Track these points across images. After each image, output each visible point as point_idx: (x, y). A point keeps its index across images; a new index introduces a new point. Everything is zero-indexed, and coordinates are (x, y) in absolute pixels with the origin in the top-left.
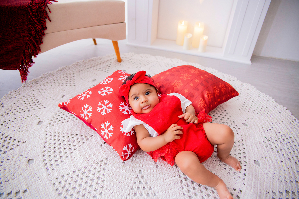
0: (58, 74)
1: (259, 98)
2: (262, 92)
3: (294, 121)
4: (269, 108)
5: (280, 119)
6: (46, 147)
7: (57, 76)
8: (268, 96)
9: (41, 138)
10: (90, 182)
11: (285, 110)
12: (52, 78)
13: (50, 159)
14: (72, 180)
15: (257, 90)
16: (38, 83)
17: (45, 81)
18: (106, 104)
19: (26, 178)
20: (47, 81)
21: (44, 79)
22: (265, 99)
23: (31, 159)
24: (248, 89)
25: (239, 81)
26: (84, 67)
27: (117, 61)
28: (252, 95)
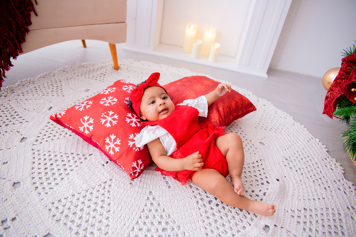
0: (41, 81)
1: (276, 115)
2: (279, 109)
3: (311, 139)
4: (286, 126)
5: (297, 138)
6: (34, 168)
7: (39, 84)
8: (285, 113)
9: (26, 158)
10: (93, 207)
11: (302, 128)
12: (33, 86)
13: (42, 182)
14: (72, 204)
15: (274, 107)
16: (14, 91)
17: (24, 89)
19: (14, 204)
22: (282, 117)
23: (17, 182)
24: (264, 105)
25: (254, 96)
26: (73, 74)
27: (113, 68)
28: (268, 112)
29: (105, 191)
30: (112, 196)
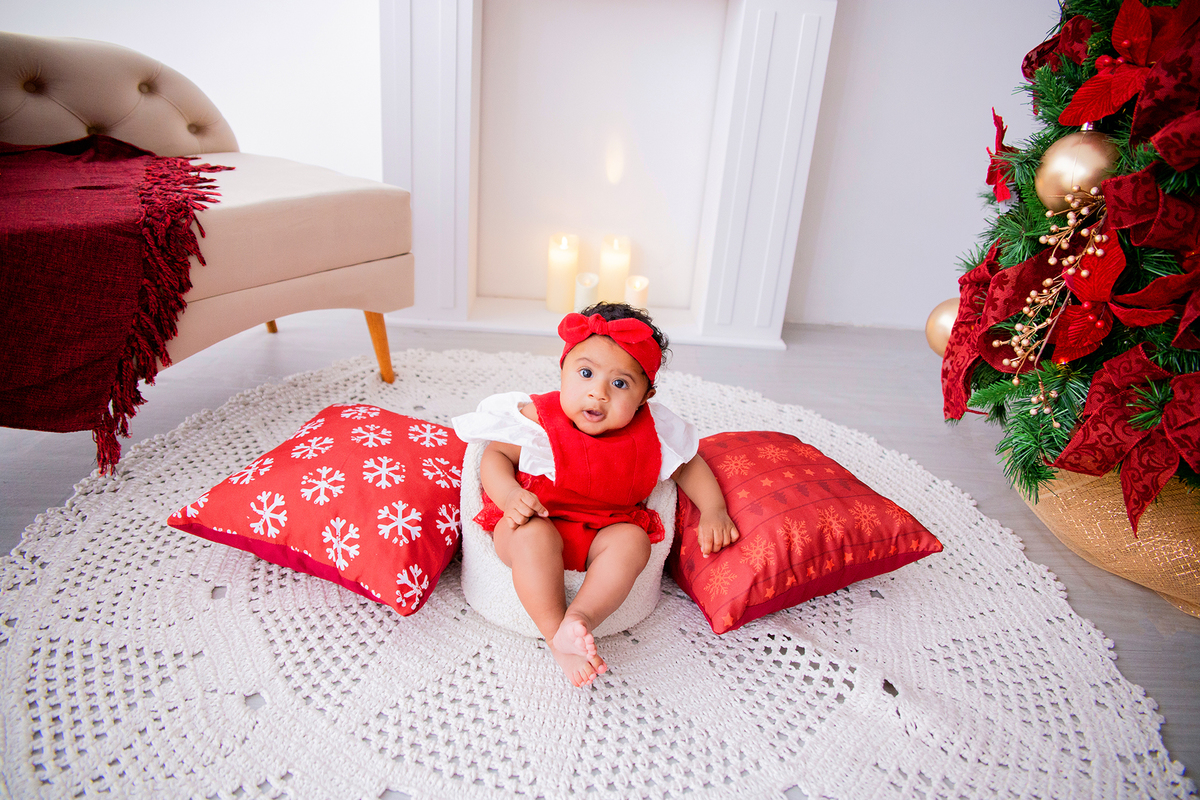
0: (194, 438)
1: (835, 439)
2: (839, 422)
3: (933, 485)
4: (865, 462)
5: (899, 485)
6: (280, 654)
7: (193, 447)
8: (855, 432)
9: (247, 634)
10: (469, 714)
11: (905, 461)
12: (178, 455)
13: (315, 683)
14: (416, 716)
15: (825, 421)
16: (131, 475)
17: (157, 466)
18: (324, 476)
19: (269, 746)
20: (164, 465)
21: (149, 462)
22: (851, 442)
23: (251, 693)
24: (799, 420)
25: (768, 400)
26: (274, 409)
27: (380, 380)
28: (814, 435)
29: (484, 674)
30: (507, 682)
